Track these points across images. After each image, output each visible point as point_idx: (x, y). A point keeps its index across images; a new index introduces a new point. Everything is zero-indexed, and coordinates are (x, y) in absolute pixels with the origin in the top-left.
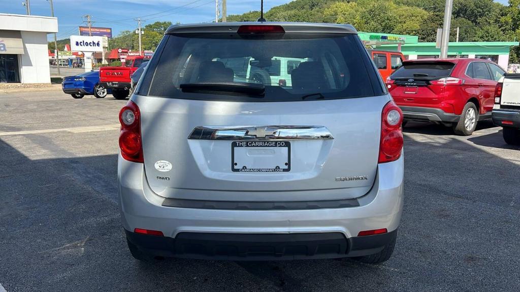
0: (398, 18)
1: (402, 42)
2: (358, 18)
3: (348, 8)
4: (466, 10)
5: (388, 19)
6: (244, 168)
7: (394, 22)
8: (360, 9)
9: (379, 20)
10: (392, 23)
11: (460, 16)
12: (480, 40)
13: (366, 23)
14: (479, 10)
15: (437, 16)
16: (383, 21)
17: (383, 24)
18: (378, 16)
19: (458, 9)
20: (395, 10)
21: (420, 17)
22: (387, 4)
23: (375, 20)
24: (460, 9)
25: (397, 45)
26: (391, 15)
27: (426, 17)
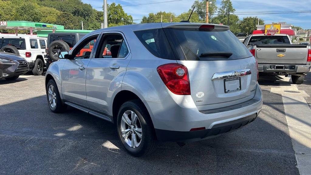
0: (42, 14)
1: (55, 29)
2: (14, 11)
3: (5, 5)
4: (79, 12)
5: (35, 14)
6: (229, 91)
7: (40, 16)
8: (15, 6)
9: (29, 14)
10: (38, 17)
11: (76, 15)
12: (92, 29)
13: (21, 15)
14: (86, 12)
15: (65, 14)
16: (33, 15)
17: (33, 17)
18: (28, 12)
19: (74, 11)
20: (39, 9)
21: (55, 14)
22: (33, 4)
23: (27, 14)
24: (75, 11)
25: (52, 31)
26: (37, 11)
27: (59, 14)
